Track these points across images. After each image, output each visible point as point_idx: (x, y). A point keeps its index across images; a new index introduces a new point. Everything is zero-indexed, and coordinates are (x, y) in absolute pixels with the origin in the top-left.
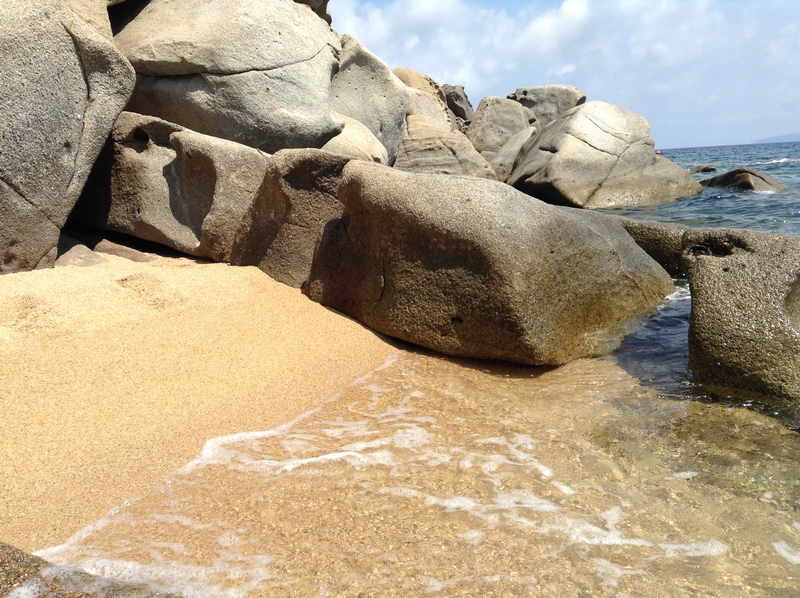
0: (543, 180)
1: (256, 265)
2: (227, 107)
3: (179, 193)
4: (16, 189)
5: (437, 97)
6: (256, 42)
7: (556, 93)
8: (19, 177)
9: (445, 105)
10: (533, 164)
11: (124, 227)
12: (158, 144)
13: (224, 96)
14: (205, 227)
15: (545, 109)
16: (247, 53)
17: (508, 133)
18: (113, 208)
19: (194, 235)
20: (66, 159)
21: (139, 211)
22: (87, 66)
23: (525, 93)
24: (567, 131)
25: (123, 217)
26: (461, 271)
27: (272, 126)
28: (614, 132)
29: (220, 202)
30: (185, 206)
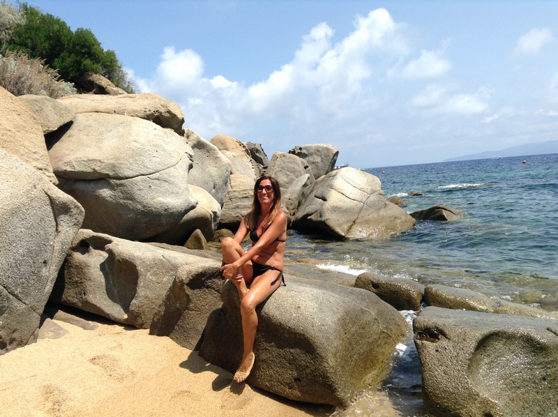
0: (319, 219)
1: (168, 336)
2: (124, 198)
3: (111, 282)
4: (16, 296)
5: (245, 153)
6: (142, 158)
7: (320, 149)
8: (18, 289)
9: (250, 158)
10: (312, 207)
11: (74, 303)
12: (95, 249)
13: (121, 192)
14: (132, 308)
15: (314, 159)
16: (137, 165)
17: (292, 176)
18: (66, 290)
19: (122, 310)
20: (44, 272)
21: (85, 294)
22: (57, 212)
23: (301, 149)
24: (331, 187)
25: (73, 297)
26: (298, 350)
27: (153, 209)
28: (360, 187)
29: (141, 291)
30: (116, 291)
